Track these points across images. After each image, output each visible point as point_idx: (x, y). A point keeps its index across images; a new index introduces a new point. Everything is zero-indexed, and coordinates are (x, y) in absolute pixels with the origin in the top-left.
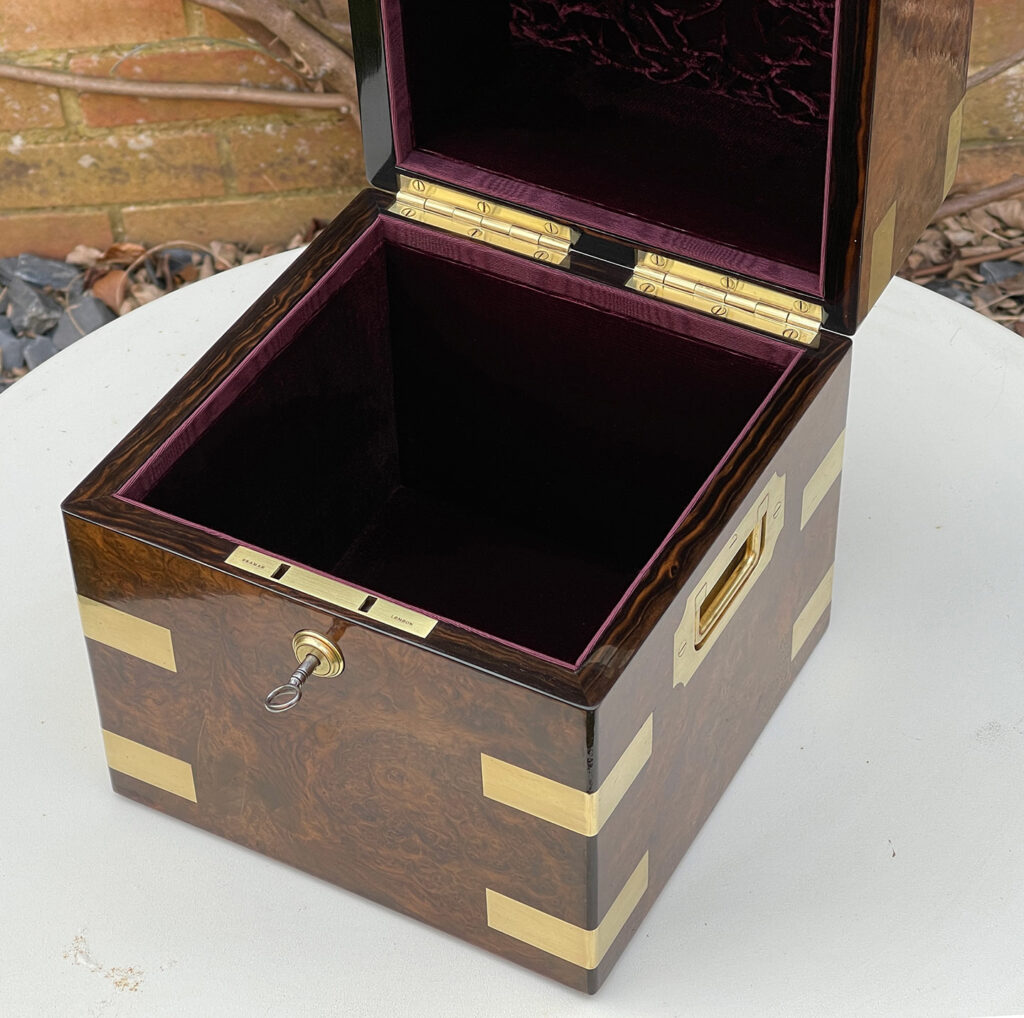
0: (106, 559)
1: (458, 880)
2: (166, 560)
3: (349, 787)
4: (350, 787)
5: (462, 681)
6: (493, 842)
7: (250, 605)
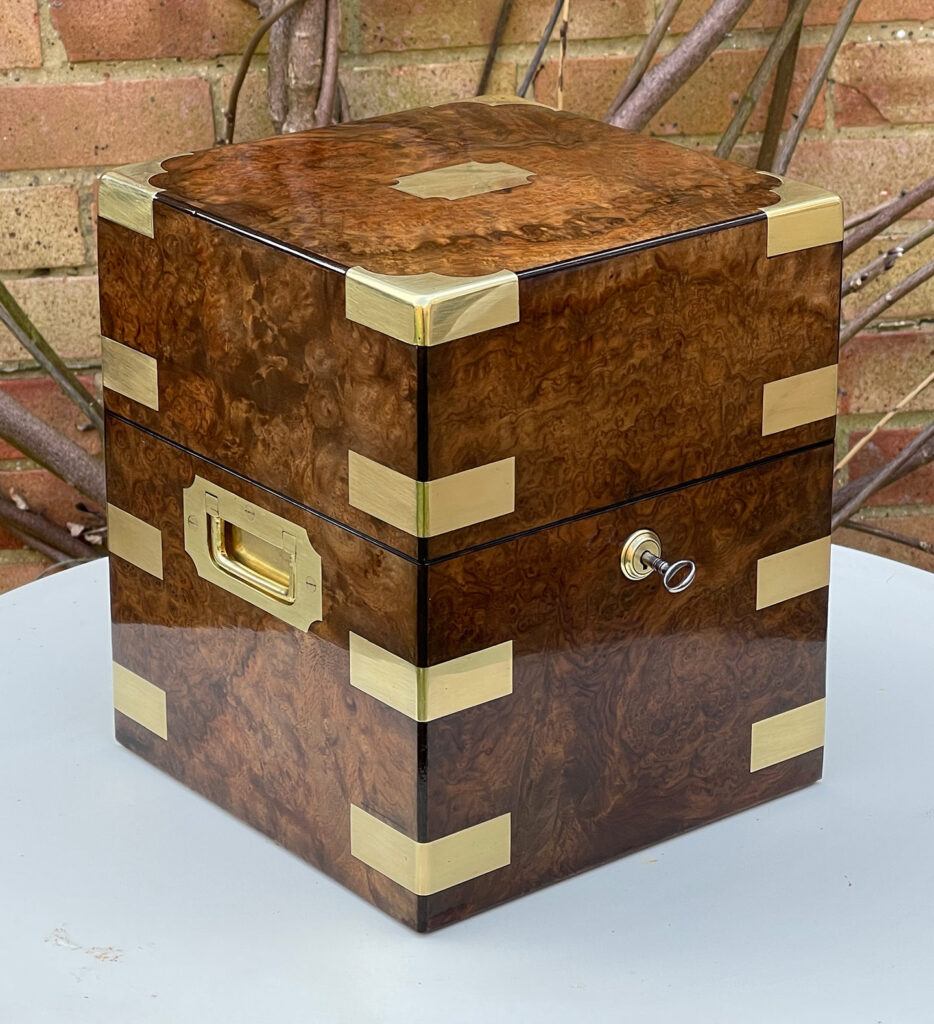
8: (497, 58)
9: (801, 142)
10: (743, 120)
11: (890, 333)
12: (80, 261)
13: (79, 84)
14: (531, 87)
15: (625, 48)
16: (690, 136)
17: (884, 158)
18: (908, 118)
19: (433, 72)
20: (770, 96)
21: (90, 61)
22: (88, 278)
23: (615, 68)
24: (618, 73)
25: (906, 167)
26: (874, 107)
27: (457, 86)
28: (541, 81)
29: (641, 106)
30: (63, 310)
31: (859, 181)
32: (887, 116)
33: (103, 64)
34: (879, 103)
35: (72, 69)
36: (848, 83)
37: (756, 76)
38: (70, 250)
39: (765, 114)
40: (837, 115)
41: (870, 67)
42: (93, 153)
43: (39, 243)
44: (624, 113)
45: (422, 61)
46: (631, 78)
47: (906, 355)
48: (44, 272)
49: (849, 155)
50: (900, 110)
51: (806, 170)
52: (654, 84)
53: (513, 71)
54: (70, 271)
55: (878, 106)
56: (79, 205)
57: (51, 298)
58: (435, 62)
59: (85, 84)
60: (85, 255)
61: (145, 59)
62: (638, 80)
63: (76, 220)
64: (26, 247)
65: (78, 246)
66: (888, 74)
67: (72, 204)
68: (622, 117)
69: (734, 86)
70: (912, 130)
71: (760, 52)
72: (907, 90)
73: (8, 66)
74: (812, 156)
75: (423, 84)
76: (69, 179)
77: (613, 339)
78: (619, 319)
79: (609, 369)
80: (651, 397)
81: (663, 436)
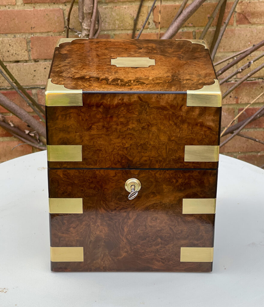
0: (63, 180)
1: (172, 249)
2: (84, 172)
3: (138, 231)
4: (139, 230)
5: (179, 176)
6: (184, 229)
7: (111, 178)
8: (143, 4)
9: (226, 29)
10: (210, 23)
11: (250, 82)
12: (27, 59)
13: (26, 10)
14: (152, 12)
15: (178, 2)
16: (196, 27)
17: (250, 33)
18: (256, 22)
19: (125, 8)
20: (218, 16)
21: (29, 3)
22: (30, 64)
23: (175, 8)
24: (176, 9)
25: (256, 36)
26: (247, 19)
27: (132, 12)
28: (155, 11)
29: (182, 19)
30: (23, 72)
31: (242, 40)
32: (251, 22)
33: (33, 4)
34: (249, 18)
35: (24, 5)
36: (240, 12)
37: (214, 11)
38: (25, 56)
39: (217, 21)
40: (237, 21)
41: (246, 8)
42: (30, 29)
43: (16, 54)
44: (177, 21)
45: (122, 5)
46: (179, 11)
47: (254, 88)
48: (18, 62)
49: (240, 32)
50: (255, 20)
51: (228, 36)
52: (186, 13)
53: (147, 8)
54: (25, 62)
55: (248, 19)
56: (27, 43)
57: (19, 69)
58: (126, 5)
59: (28, 10)
60: (29, 57)
61: (44, 3)
62: (181, 12)
63: (26, 48)
64: (12, 55)
65: (26, 55)
66: (251, 10)
67: (25, 43)
68: (177, 22)
69: (209, 13)
70: (258, 26)
71: (216, 3)
72: (256, 15)
73: (6, 4)
74: (230, 33)
75: (122, 11)
76: (24, 36)
77: (121, 119)
78: (123, 113)
79: (119, 127)
80: (137, 139)
81: (142, 152)
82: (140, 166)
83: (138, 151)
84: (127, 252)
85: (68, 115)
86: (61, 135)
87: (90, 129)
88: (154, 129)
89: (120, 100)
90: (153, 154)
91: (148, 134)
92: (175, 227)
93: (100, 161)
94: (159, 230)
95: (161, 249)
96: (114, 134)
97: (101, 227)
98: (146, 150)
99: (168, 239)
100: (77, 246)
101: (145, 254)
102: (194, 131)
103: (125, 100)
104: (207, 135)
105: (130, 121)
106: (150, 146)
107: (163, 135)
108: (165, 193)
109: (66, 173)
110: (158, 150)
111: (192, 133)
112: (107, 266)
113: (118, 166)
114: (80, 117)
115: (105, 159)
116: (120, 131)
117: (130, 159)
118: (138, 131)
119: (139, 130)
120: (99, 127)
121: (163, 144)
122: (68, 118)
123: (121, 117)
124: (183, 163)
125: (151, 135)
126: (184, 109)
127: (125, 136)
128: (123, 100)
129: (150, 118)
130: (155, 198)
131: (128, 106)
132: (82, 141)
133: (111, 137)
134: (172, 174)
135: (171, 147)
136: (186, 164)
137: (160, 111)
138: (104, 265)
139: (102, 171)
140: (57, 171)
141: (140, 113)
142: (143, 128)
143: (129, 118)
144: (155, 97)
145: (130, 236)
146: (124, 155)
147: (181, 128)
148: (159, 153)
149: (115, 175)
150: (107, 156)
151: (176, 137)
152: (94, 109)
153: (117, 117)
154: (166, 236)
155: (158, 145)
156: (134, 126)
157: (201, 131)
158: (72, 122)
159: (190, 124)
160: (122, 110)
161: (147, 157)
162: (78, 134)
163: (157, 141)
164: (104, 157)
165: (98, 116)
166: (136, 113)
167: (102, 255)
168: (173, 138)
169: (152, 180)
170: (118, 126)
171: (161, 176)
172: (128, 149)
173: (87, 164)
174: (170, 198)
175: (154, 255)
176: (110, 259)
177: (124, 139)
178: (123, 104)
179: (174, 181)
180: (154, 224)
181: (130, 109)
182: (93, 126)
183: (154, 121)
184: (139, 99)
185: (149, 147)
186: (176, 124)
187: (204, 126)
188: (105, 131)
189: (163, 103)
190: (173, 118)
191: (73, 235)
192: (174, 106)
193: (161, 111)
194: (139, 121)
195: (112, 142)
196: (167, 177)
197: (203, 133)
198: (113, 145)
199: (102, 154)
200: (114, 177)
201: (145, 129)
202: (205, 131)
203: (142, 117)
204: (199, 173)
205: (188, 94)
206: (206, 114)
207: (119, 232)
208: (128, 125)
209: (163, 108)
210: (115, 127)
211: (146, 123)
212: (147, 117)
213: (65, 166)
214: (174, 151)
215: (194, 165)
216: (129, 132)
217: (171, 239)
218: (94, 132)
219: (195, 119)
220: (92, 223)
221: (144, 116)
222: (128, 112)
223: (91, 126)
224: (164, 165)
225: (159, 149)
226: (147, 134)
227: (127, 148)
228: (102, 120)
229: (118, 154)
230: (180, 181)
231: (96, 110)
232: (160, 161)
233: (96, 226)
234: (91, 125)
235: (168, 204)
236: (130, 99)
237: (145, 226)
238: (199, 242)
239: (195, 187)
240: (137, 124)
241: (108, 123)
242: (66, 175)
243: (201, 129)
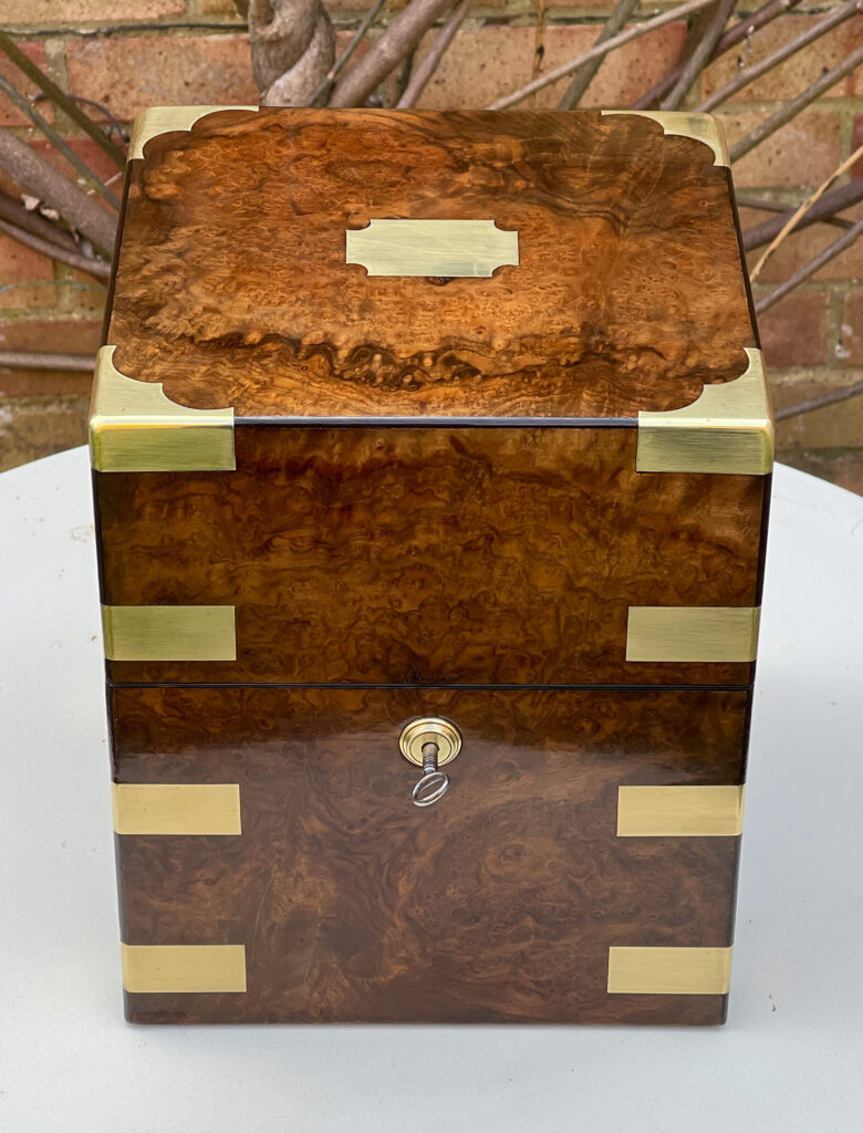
0: (165, 725)
1: (576, 952)
2: (246, 698)
3: (449, 893)
4: (452, 890)
5: (604, 710)
6: (624, 888)
7: (349, 715)
77: (384, 514)
78: (393, 496)
79: (377, 544)
80: (444, 585)
81: (464, 630)
82: (456, 676)
83: (451, 627)
84: (408, 961)
85: (181, 503)
86: (156, 571)
87: (265, 548)
88: (511, 550)
89: (379, 448)
90: (509, 634)
91: (489, 567)
92: (588, 880)
93: (306, 659)
94: (527, 891)
95: (535, 953)
96: (356, 566)
97: (309, 880)
98: (481, 621)
99: (561, 920)
100: (220, 942)
101: (477, 969)
102: (663, 557)
103: (398, 451)
104: (712, 572)
105: (419, 523)
106: (496, 609)
107: (546, 571)
108: (550, 766)
109: (175, 699)
110: (524, 623)
111: (656, 565)
112: (335, 1006)
113: (374, 675)
114: (228, 508)
115: (323, 654)
116: (379, 559)
117: (420, 651)
118: (450, 559)
119: (452, 553)
120: (299, 544)
121: (547, 603)
122: (180, 513)
123: (385, 509)
124: (620, 666)
125: (497, 572)
126: (627, 481)
127: (397, 575)
128: (391, 448)
129: (497, 512)
130: (514, 784)
131: (412, 471)
132: (236, 592)
133: (347, 579)
134: (578, 702)
135: (574, 614)
136: (632, 670)
137: (533, 489)
138: (323, 1005)
139: (312, 695)
140: (141, 694)
141: (459, 495)
142: (468, 548)
143: (417, 511)
144: (514, 441)
145: (418, 908)
146: (395, 641)
147: (613, 547)
148: (529, 632)
149: (362, 706)
150: (330, 643)
151: (597, 577)
152: (281, 481)
153: (370, 507)
154: (554, 908)
155: (525, 605)
156: (434, 539)
157: (690, 558)
158: (194, 527)
159: (649, 533)
160: (388, 486)
161: (484, 648)
162: (220, 566)
163: (521, 591)
164: (319, 647)
165: (297, 507)
166: (440, 496)
167: (316, 972)
168: (584, 582)
169: (504, 723)
170: (371, 539)
171: (538, 710)
172: (413, 618)
173: (255, 668)
174: (569, 785)
175: (507, 971)
176: (347, 984)
177: (397, 585)
178: (391, 463)
179: (588, 726)
180: (509, 869)
181: (420, 480)
182: (277, 541)
183: (511, 525)
184: (453, 449)
185: (490, 612)
186: (594, 534)
187: (701, 540)
188: (322, 557)
189: (545, 461)
190: (584, 513)
191: (209, 905)
192: (589, 471)
193: (538, 487)
194: (453, 523)
195: (351, 595)
196: (559, 714)
197: (697, 563)
198: (354, 604)
199: (311, 635)
200: (357, 712)
201: (477, 549)
202: (706, 558)
203: (465, 509)
204: (680, 699)
205: (643, 428)
206: (713, 501)
207: (377, 897)
208: (413, 537)
209: (547, 479)
210: (361, 542)
211: (481, 529)
212: (484, 508)
213: (172, 675)
214: (587, 625)
215: (662, 672)
216: (417, 559)
217: (574, 919)
218: (280, 560)
219: (668, 518)
220: (276, 867)
221: (472, 505)
222: (412, 490)
223: (269, 541)
224: (549, 672)
225: (530, 618)
226: (485, 567)
227: (406, 617)
228: (309, 521)
229: (374, 636)
230: (610, 726)
231: (286, 484)
232: (534, 661)
233: (291, 876)
234: (270, 536)
235: (562, 803)
236: (417, 448)
237: (477, 876)
238: (679, 929)
239: (668, 748)
240: (447, 533)
241: (335, 529)
242: (176, 708)
243: (691, 549)
